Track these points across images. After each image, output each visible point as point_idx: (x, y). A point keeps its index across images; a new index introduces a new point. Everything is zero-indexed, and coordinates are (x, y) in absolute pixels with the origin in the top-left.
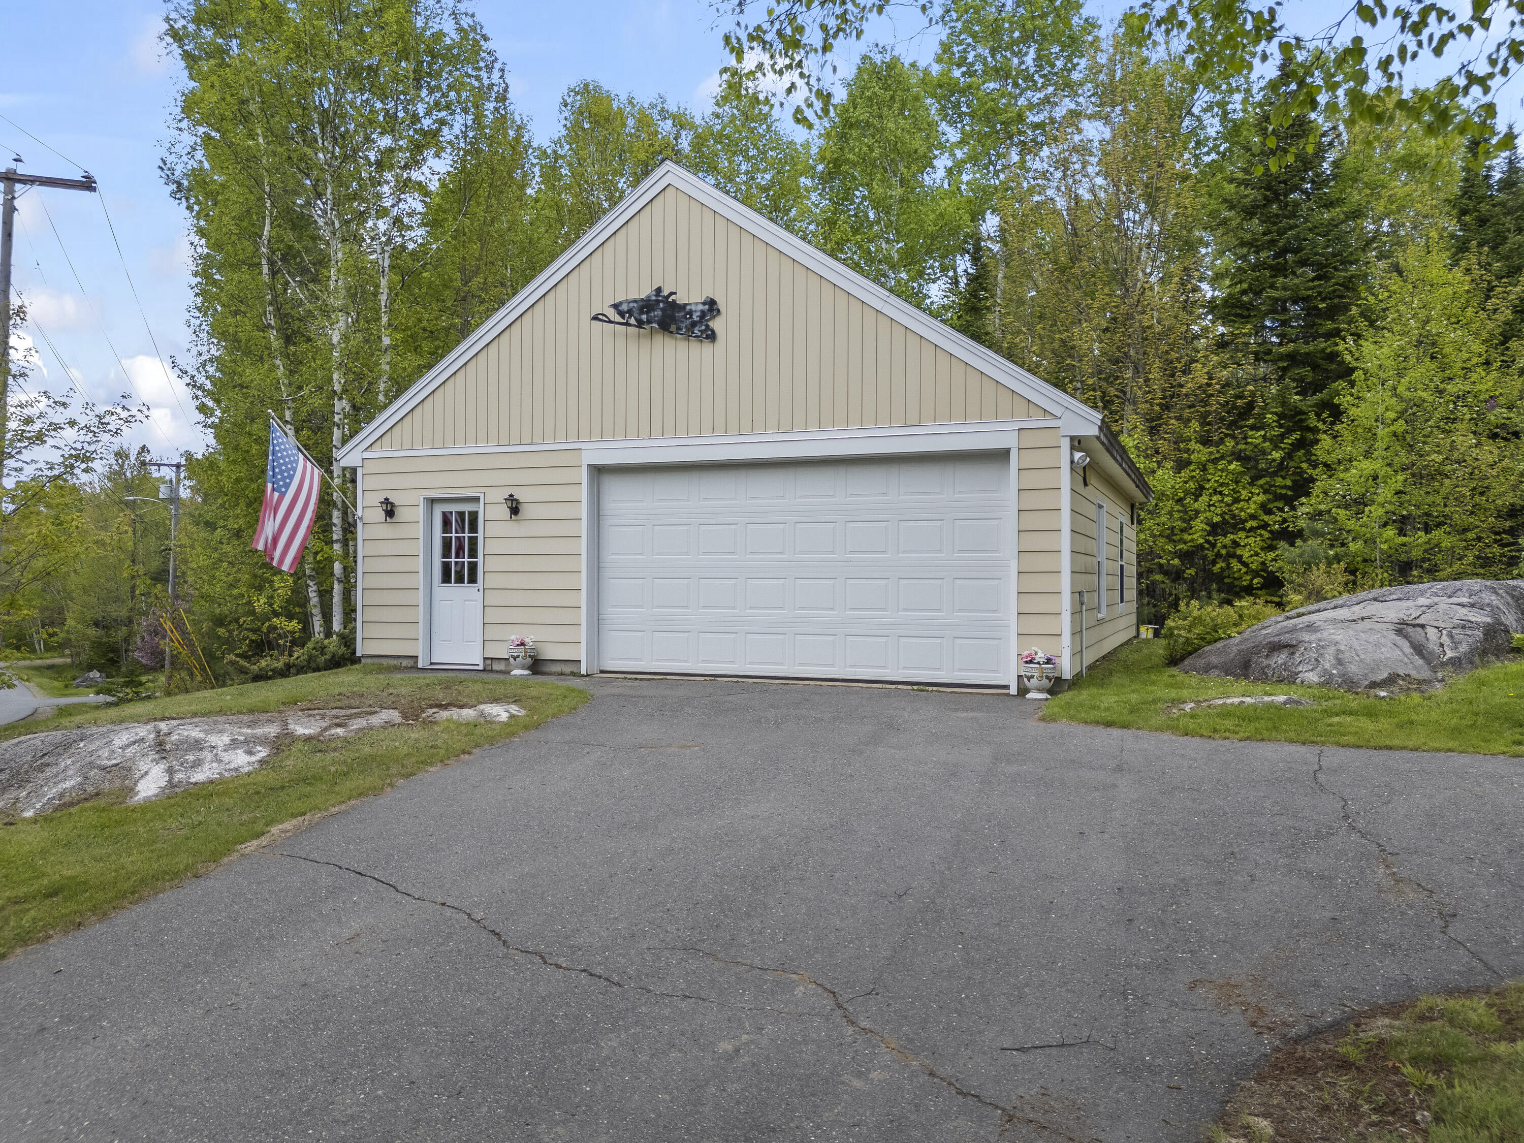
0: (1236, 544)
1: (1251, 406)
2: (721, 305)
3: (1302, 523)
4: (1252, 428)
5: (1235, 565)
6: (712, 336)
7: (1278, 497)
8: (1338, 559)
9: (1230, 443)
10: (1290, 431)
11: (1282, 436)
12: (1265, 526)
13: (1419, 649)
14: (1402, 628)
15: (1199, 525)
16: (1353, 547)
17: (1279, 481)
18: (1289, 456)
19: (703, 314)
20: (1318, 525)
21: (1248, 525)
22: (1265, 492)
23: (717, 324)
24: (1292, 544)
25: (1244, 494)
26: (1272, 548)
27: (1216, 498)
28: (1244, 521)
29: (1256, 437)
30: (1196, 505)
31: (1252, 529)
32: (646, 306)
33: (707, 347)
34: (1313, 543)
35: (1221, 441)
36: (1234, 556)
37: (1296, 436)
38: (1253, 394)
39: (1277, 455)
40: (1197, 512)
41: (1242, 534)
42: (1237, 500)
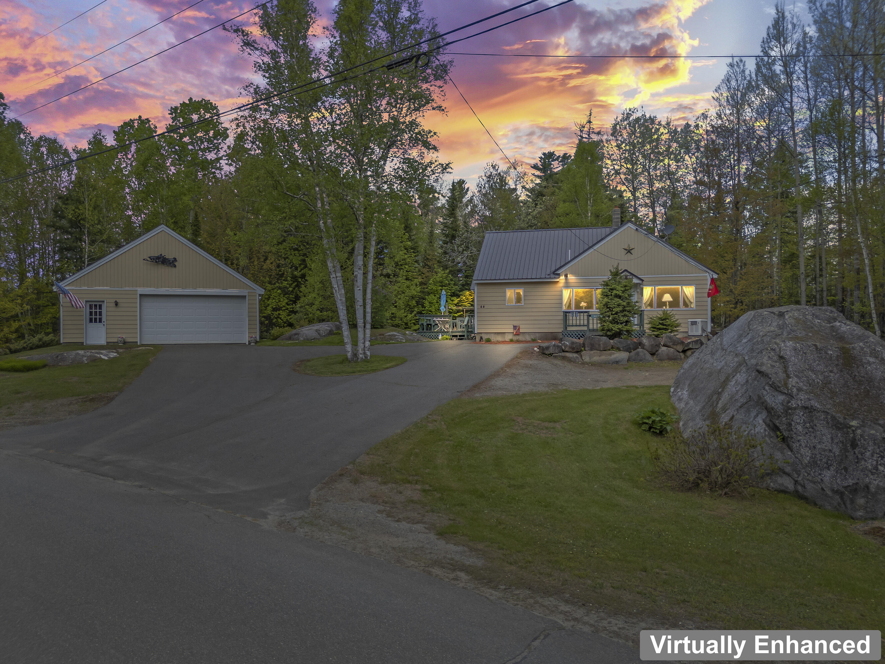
0: (279, 314)
1: (283, 274)
2: (177, 259)
3: (298, 309)
4: (284, 280)
5: (279, 320)
6: (175, 266)
7: (291, 301)
8: (306, 318)
9: (277, 285)
10: (294, 282)
11: (292, 284)
12: (287, 309)
13: (319, 334)
14: (316, 331)
15: (269, 308)
16: (310, 315)
17: (291, 296)
18: (294, 289)
19: (173, 261)
20: (302, 310)
21: (283, 309)
22: (288, 299)
23: (176, 264)
24: (295, 314)
25: (282, 300)
26: (289, 315)
27: (274, 301)
28: (281, 308)
29: (285, 283)
30: (268, 303)
31: (284, 310)
32: (158, 258)
33: (174, 269)
34: (301, 314)
35: (275, 284)
36: (279, 317)
37: (296, 283)
38: (284, 271)
39: (291, 289)
40: (269, 305)
41: (281, 311)
42: (280, 301)
